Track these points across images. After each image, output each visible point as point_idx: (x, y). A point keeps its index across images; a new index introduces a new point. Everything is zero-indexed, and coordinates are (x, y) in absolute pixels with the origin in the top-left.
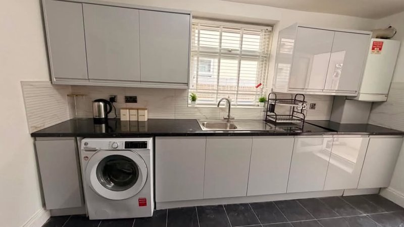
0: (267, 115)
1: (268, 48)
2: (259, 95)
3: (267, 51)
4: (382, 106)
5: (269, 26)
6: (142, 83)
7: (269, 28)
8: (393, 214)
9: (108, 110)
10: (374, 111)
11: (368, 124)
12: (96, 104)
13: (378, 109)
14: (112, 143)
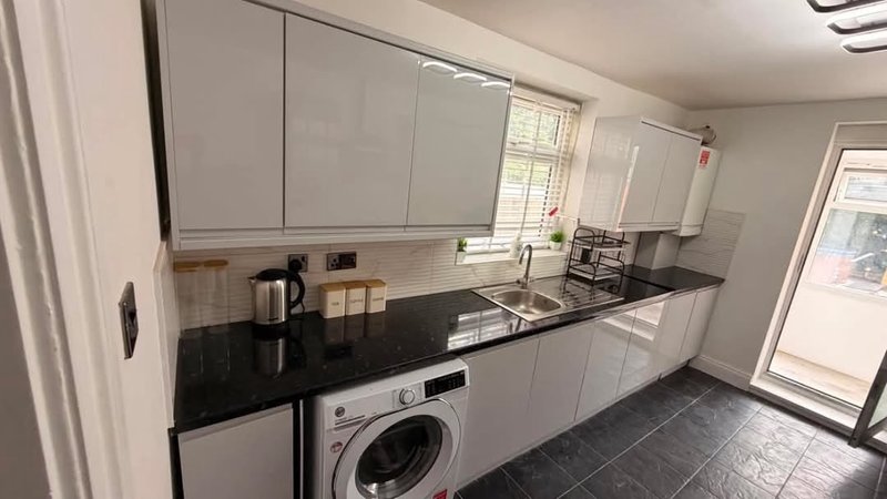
0: (570, 267)
1: (568, 141)
2: (551, 228)
3: (567, 147)
4: (694, 242)
5: (578, 103)
6: (407, 229)
7: (576, 107)
8: (715, 390)
9: (294, 297)
10: (683, 248)
11: (675, 267)
12: (266, 285)
13: (688, 247)
14: (398, 392)
